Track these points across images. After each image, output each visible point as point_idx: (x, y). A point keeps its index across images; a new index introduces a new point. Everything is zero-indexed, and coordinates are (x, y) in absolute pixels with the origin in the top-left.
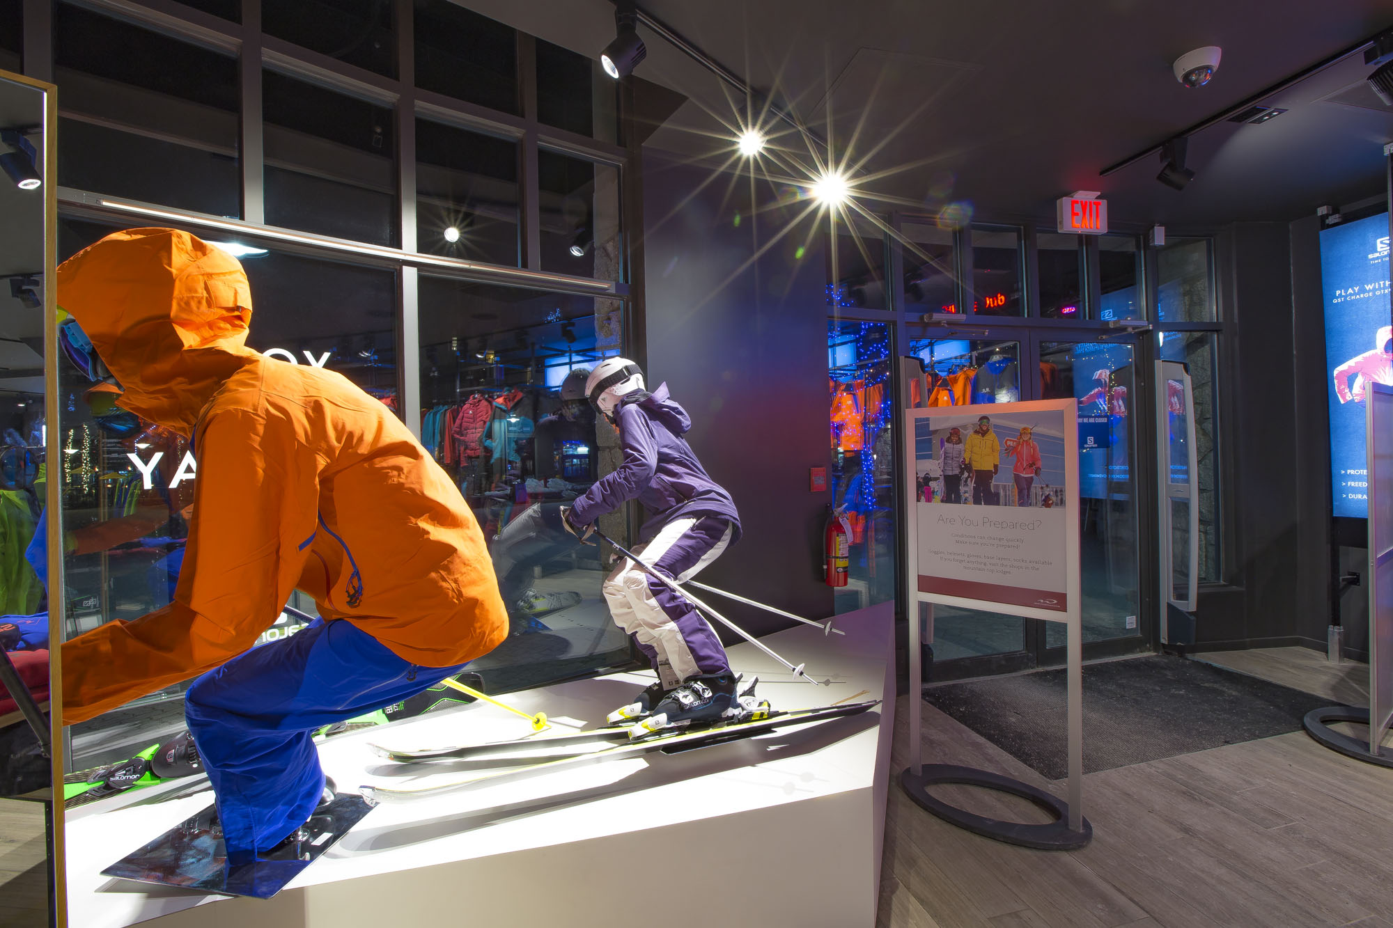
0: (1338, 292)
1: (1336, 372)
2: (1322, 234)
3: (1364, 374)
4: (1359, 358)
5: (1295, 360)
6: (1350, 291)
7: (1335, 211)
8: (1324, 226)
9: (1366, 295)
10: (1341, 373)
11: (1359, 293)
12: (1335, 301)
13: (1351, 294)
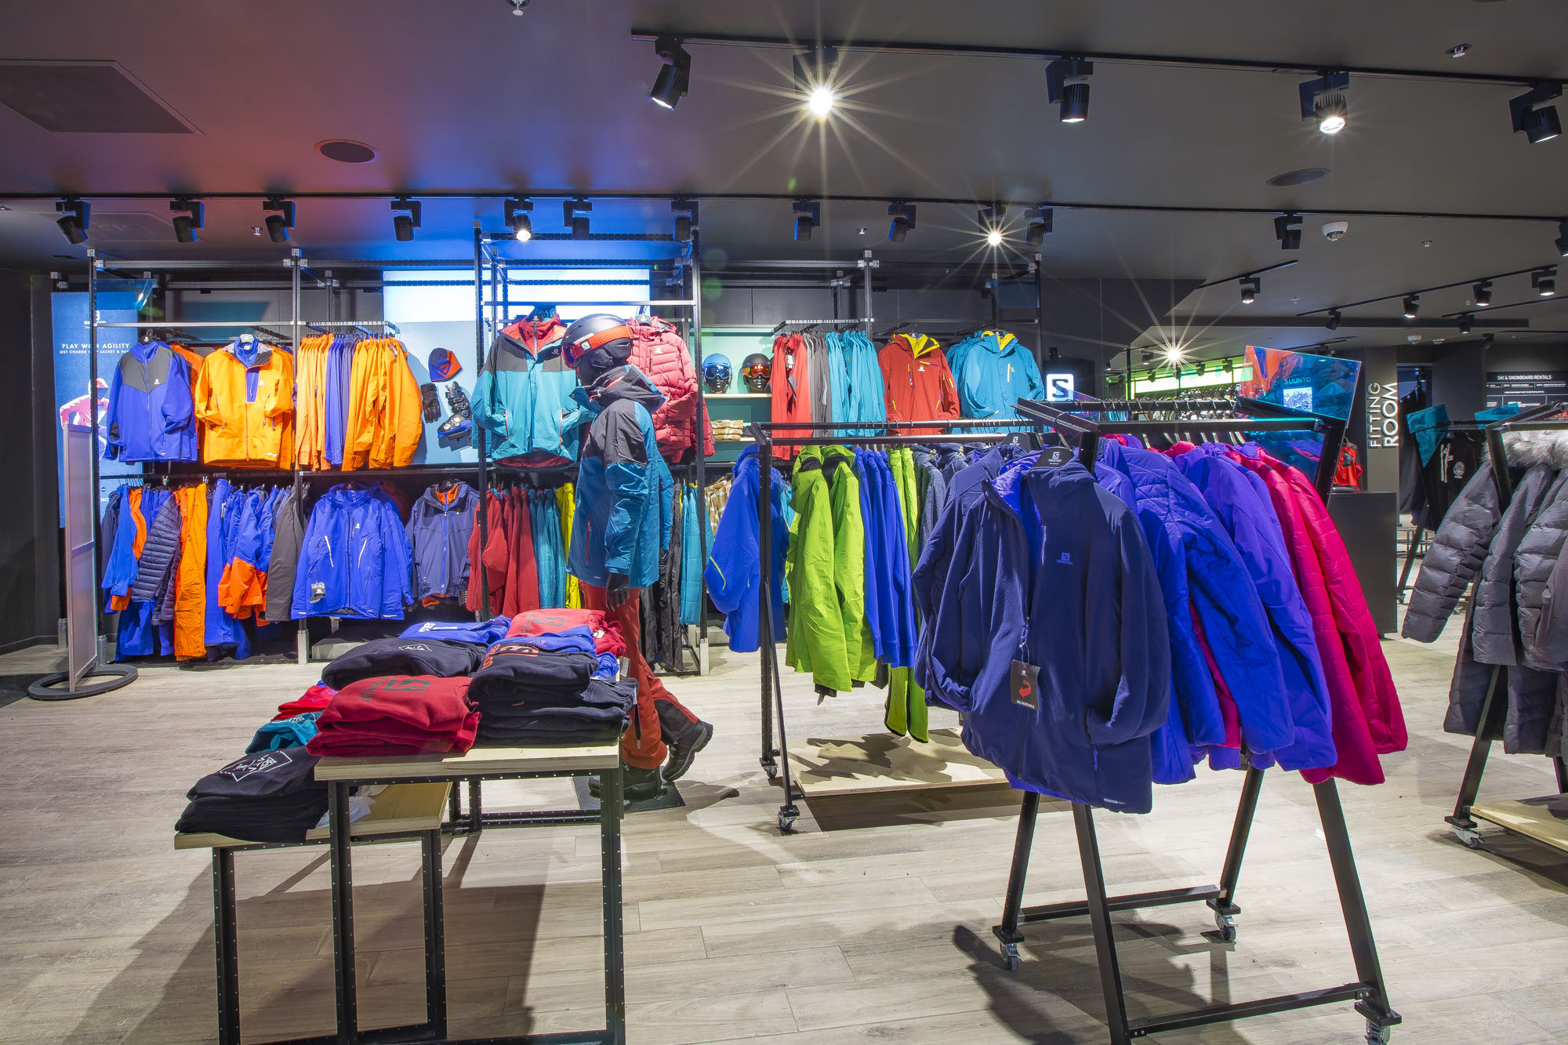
0: (64, 345)
1: (61, 410)
2: (53, 295)
3: (80, 413)
4: (77, 400)
5: (33, 395)
6: (72, 346)
7: (64, 278)
8: (57, 290)
9: (82, 352)
10: (65, 410)
11: (77, 350)
12: (61, 352)
13: (72, 349)
